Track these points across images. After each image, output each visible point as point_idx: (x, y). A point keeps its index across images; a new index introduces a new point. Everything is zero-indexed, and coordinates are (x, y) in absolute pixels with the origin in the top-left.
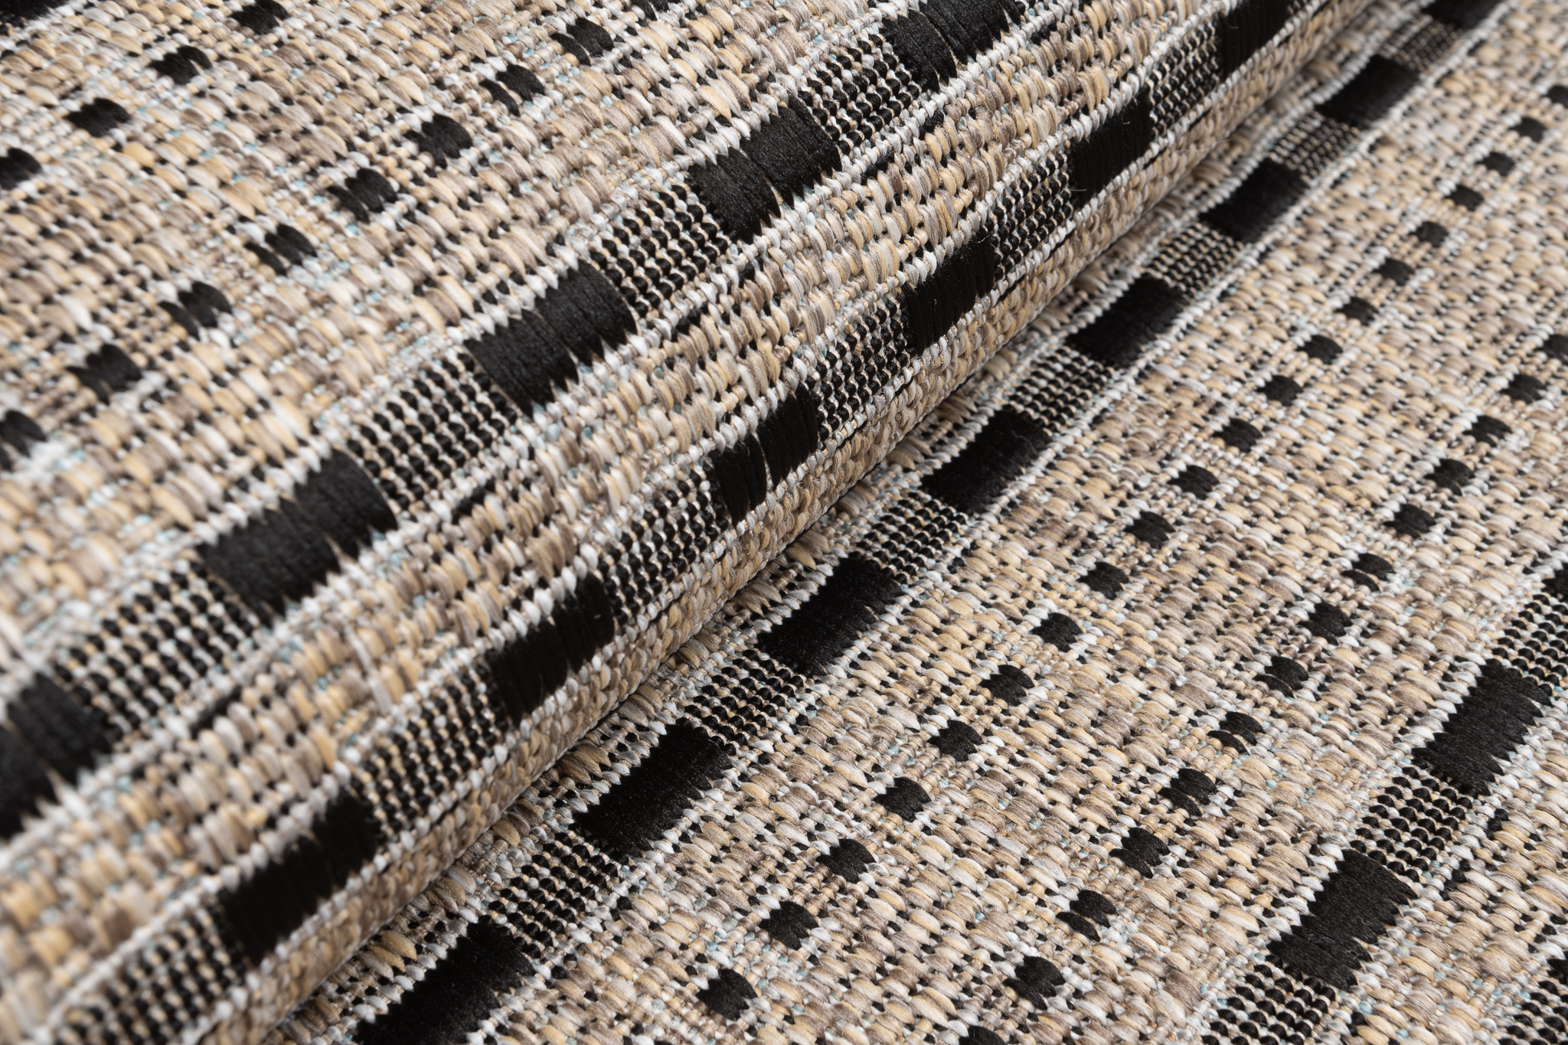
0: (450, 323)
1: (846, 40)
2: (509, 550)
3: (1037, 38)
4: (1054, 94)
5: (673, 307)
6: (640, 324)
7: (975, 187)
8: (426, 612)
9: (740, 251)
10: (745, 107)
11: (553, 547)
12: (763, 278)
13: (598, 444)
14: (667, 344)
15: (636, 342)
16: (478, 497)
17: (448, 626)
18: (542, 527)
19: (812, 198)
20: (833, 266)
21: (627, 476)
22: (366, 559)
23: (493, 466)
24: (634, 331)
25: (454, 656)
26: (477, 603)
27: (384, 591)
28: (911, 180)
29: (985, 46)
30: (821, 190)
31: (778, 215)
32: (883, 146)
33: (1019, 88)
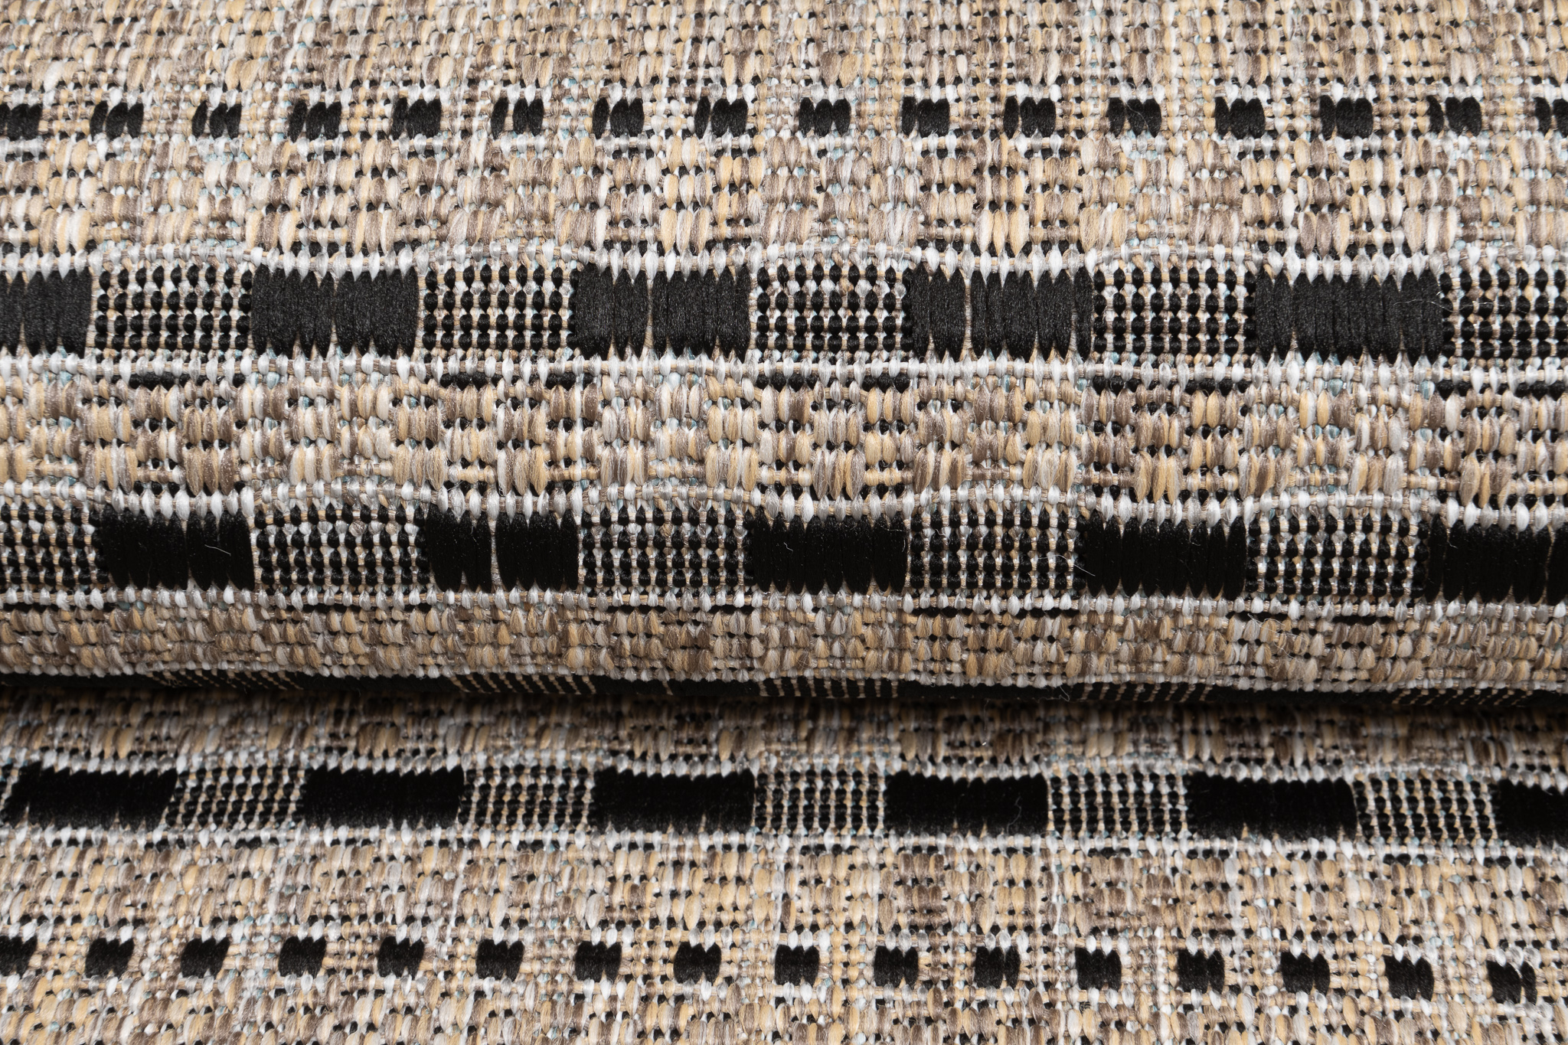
0: (262, 245)
1: (857, 257)
2: (168, 441)
3: (1100, 384)
4: (1084, 450)
5: (464, 358)
6: (419, 351)
7: (908, 475)
8: (63, 434)
9: (572, 358)
10: (693, 249)
11: (208, 467)
12: (578, 395)
13: (305, 417)
14: (432, 383)
15: (402, 363)
16: (167, 381)
17: (76, 457)
18: (216, 443)
19: (686, 362)
20: (666, 435)
21: (319, 462)
22: (38, 361)
23: (194, 367)
24: (409, 352)
25: (72, 485)
26: (113, 460)
27: (37, 394)
28: (824, 419)
29: (1021, 352)
30: (704, 362)
31: (638, 353)
32: (807, 367)
33: (1034, 417)
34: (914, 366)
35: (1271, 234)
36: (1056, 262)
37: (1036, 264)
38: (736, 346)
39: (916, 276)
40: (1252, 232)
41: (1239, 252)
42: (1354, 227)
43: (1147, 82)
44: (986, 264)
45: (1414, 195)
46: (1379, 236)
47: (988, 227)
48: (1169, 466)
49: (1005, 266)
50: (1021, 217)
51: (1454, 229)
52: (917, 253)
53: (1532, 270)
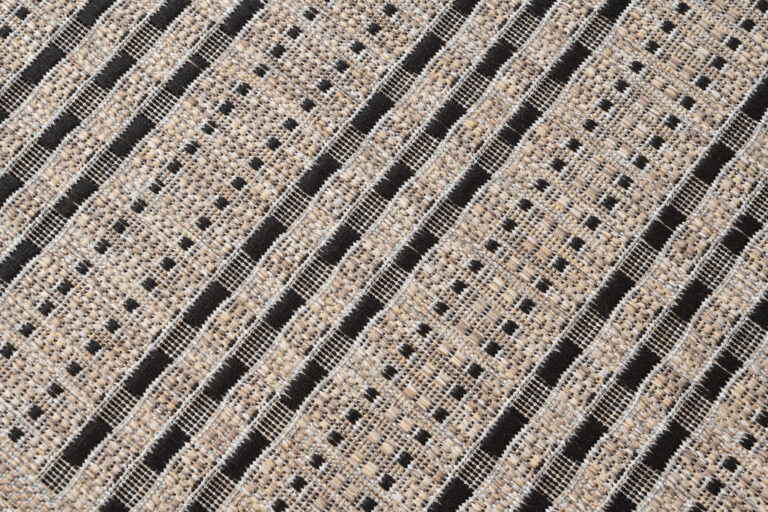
34: (720, 348)
35: (696, 445)
36: (722, 395)
37: (724, 390)
38: (752, 317)
39: (741, 365)
40: (700, 441)
41: (696, 435)
42: (685, 464)
43: (756, 453)
44: (732, 380)
45: (683, 482)
46: (679, 467)
47: (740, 387)
48: (659, 384)
49: (729, 384)
50: (738, 396)
51: (669, 484)
52: (745, 368)
53: (648, 494)
